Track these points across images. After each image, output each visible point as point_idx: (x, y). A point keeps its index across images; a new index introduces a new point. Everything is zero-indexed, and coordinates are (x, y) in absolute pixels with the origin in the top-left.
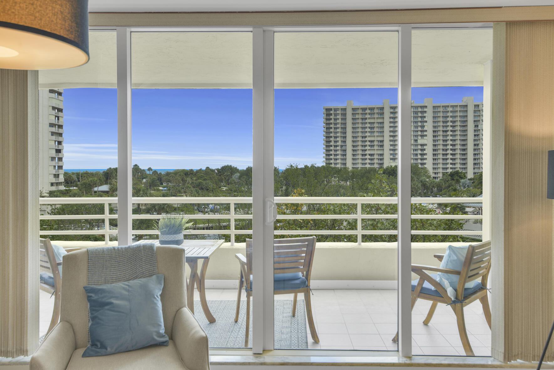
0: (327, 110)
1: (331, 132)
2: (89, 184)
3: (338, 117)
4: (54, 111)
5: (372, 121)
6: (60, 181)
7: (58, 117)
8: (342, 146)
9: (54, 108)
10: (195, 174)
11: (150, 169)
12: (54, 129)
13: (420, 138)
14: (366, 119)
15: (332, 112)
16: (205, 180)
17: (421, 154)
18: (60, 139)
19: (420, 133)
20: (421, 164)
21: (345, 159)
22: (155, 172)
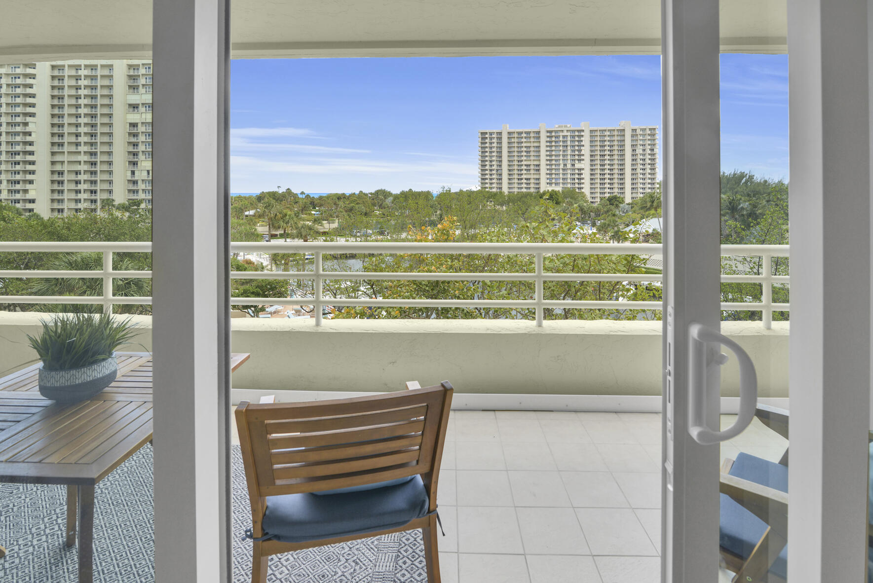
0: (482, 133)
1: (487, 156)
2: (240, 208)
3: (493, 141)
5: (528, 145)
8: (497, 170)
10: (348, 198)
11: (302, 193)
13: (577, 162)
14: (522, 142)
15: (487, 136)
16: (357, 204)
17: (578, 179)
19: (577, 157)
20: (578, 188)
21: (501, 183)
22: (308, 196)
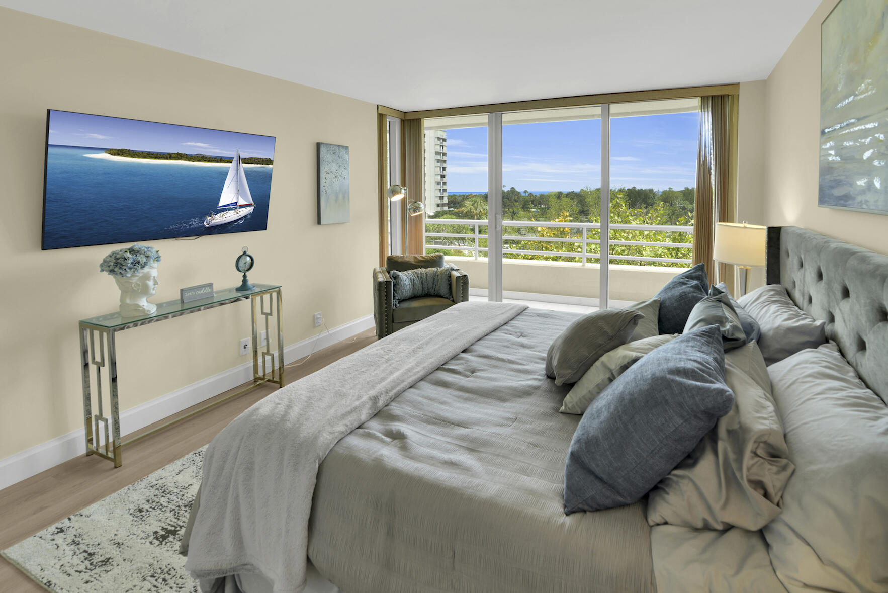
4: (439, 141)
6: (444, 202)
7: (443, 146)
9: (439, 139)
11: (525, 192)
12: (439, 157)
18: (444, 165)
22: (531, 194)
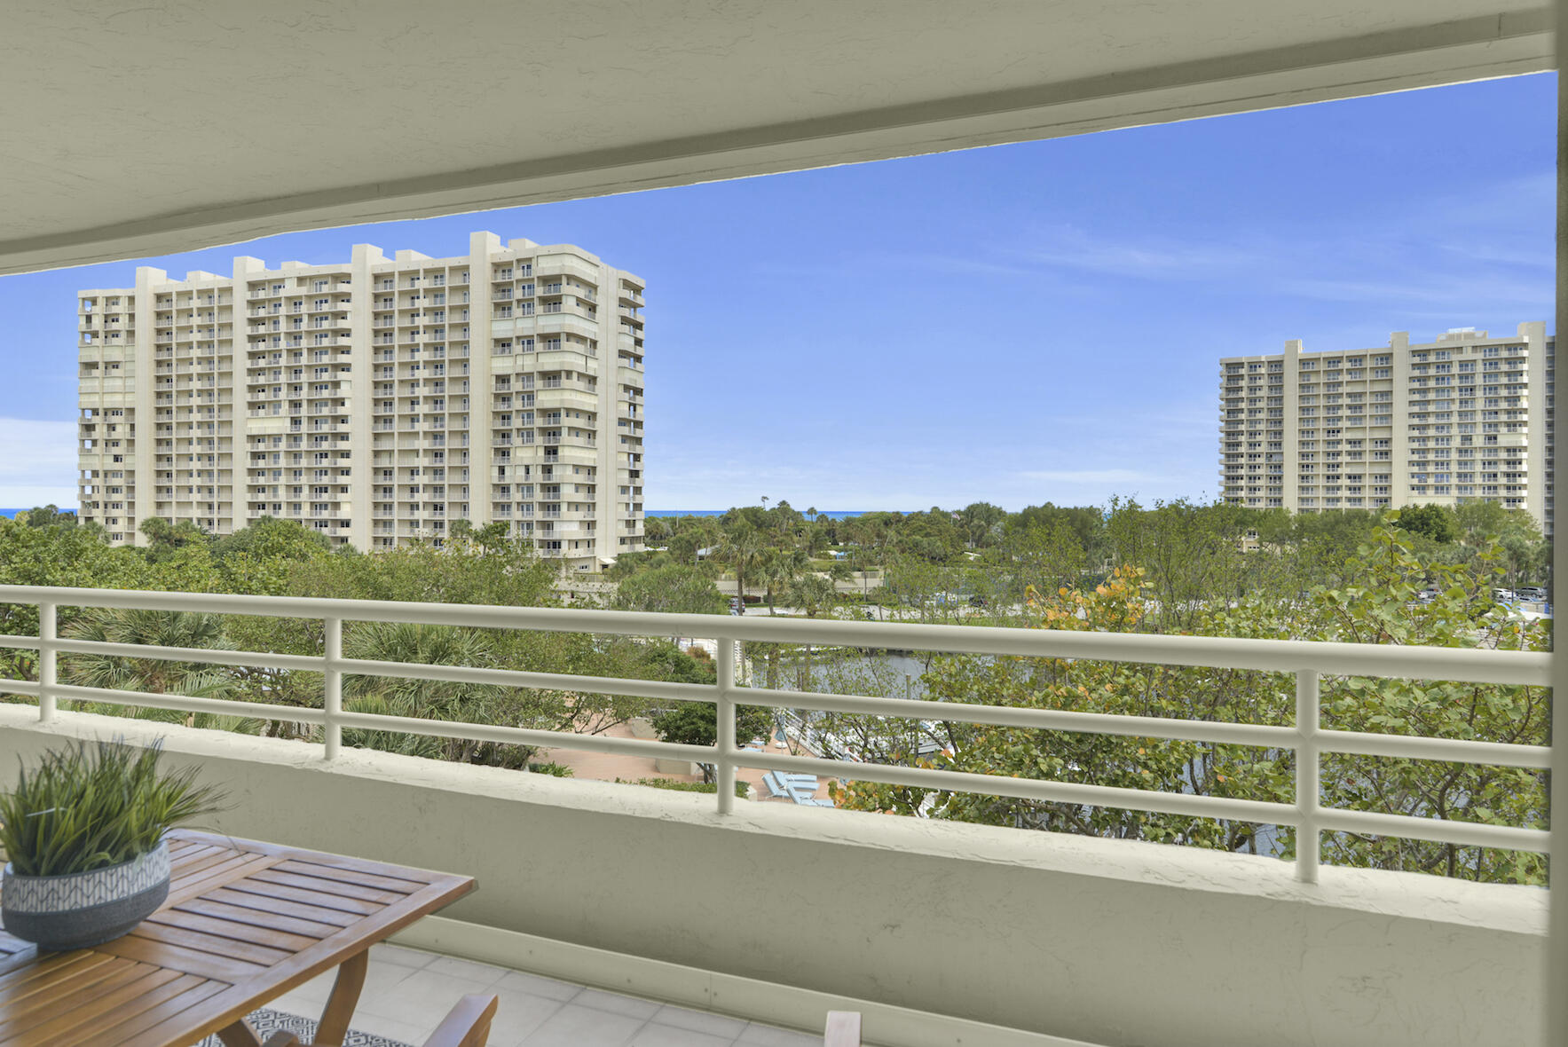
0: (1229, 366)
1: (1242, 422)
2: (688, 542)
3: (1259, 382)
4: (627, 394)
5: (1358, 389)
6: (637, 534)
7: (635, 406)
8: (1270, 456)
9: (627, 388)
10: (906, 523)
11: (812, 511)
12: (626, 430)
13: (1504, 430)
14: (1340, 384)
15: (1243, 371)
16: (927, 535)
17: (1508, 475)
18: (638, 450)
19: (1503, 418)
20: (1508, 501)
21: (1280, 488)
22: (823, 517)
